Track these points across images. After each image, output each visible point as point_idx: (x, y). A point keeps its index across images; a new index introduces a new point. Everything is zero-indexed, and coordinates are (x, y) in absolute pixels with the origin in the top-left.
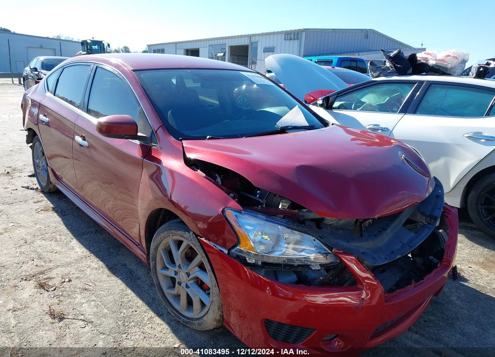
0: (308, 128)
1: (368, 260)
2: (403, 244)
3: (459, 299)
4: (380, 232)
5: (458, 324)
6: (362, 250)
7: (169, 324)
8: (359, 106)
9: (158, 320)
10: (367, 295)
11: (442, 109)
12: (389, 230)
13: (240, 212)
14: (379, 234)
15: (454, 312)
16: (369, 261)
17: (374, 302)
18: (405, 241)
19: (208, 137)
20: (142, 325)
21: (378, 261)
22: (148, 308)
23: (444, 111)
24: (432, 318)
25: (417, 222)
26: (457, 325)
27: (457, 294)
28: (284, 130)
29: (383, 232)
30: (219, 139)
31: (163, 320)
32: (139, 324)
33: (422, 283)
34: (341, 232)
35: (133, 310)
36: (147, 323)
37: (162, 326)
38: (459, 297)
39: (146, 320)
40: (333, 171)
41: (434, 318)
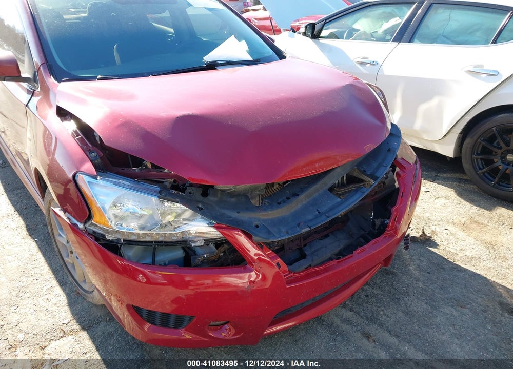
0: (247, 63)
1: (261, 235)
2: (319, 212)
3: (418, 269)
4: (288, 198)
5: (405, 299)
6: (257, 223)
7: (68, 295)
8: (351, 34)
9: (58, 290)
10: (258, 276)
11: (444, 36)
12: (302, 197)
13: (95, 178)
14: (284, 202)
15: (406, 284)
16: (260, 237)
17: (268, 284)
18: (323, 209)
19: (99, 77)
20: (37, 296)
21: (274, 236)
22: (53, 276)
23: (447, 38)
24: (375, 292)
25: (366, 182)
26: (404, 301)
27: (418, 262)
28: (212, 66)
29: (292, 199)
30: (113, 79)
31: (64, 290)
32: (35, 295)
33: (350, 257)
34: (233, 200)
35: (34, 278)
36: (45, 293)
37: (59, 298)
38: (418, 266)
39: (44, 291)
40: (230, 123)
41: (379, 292)
